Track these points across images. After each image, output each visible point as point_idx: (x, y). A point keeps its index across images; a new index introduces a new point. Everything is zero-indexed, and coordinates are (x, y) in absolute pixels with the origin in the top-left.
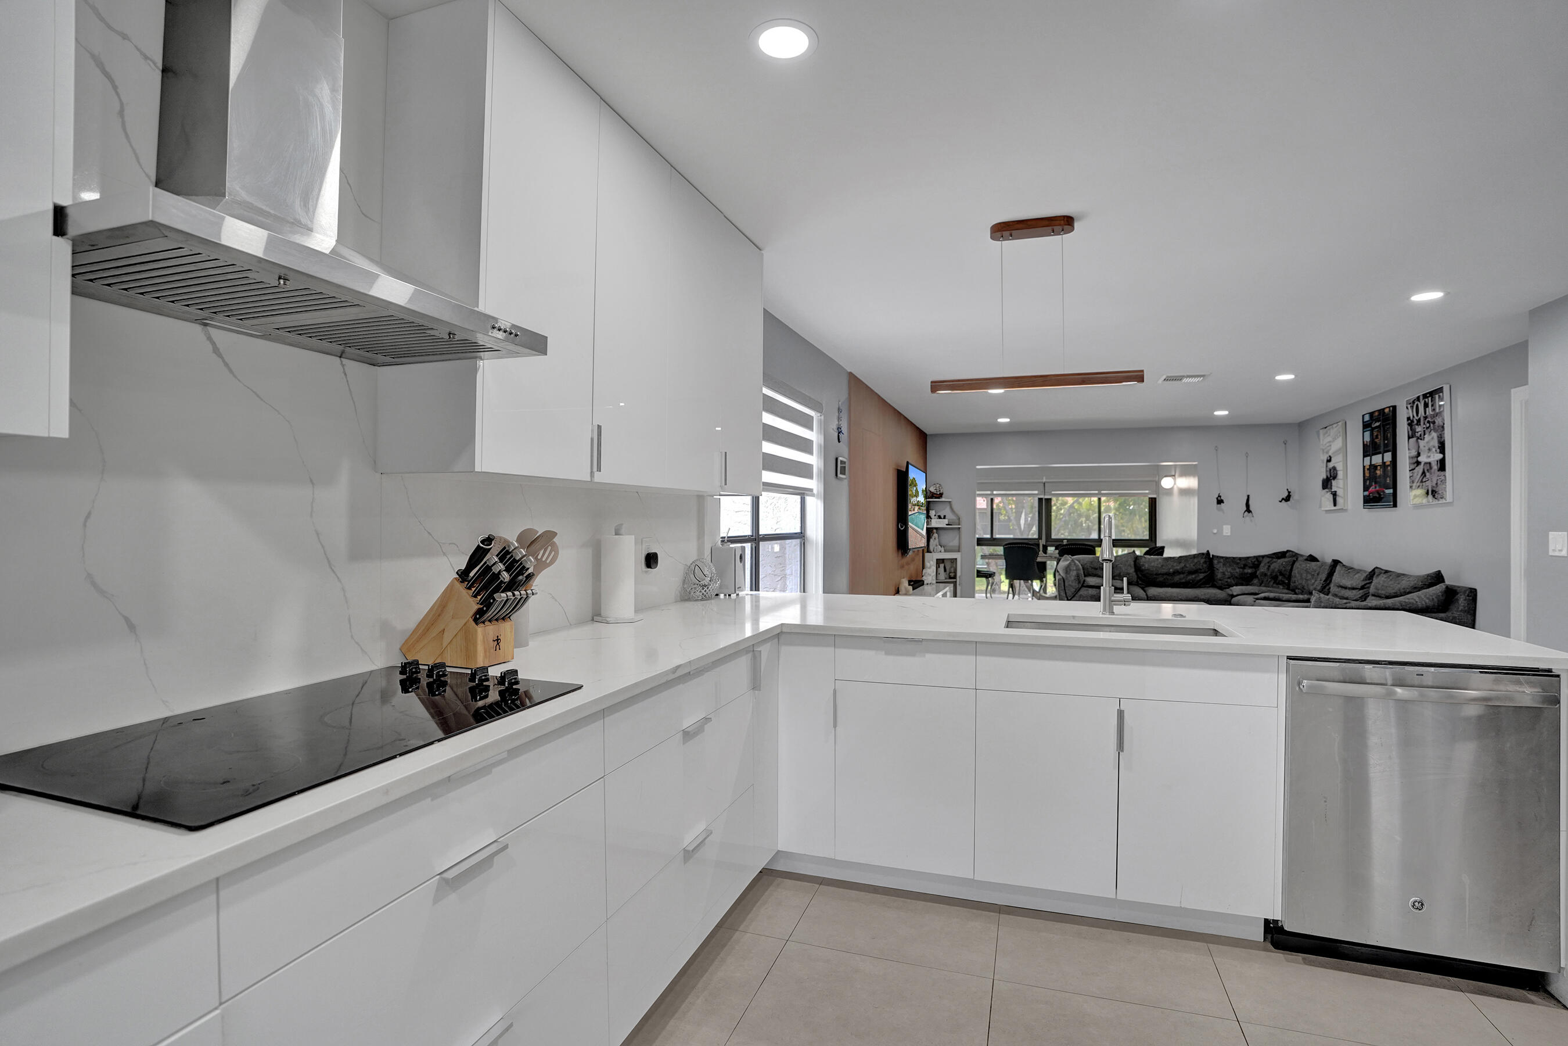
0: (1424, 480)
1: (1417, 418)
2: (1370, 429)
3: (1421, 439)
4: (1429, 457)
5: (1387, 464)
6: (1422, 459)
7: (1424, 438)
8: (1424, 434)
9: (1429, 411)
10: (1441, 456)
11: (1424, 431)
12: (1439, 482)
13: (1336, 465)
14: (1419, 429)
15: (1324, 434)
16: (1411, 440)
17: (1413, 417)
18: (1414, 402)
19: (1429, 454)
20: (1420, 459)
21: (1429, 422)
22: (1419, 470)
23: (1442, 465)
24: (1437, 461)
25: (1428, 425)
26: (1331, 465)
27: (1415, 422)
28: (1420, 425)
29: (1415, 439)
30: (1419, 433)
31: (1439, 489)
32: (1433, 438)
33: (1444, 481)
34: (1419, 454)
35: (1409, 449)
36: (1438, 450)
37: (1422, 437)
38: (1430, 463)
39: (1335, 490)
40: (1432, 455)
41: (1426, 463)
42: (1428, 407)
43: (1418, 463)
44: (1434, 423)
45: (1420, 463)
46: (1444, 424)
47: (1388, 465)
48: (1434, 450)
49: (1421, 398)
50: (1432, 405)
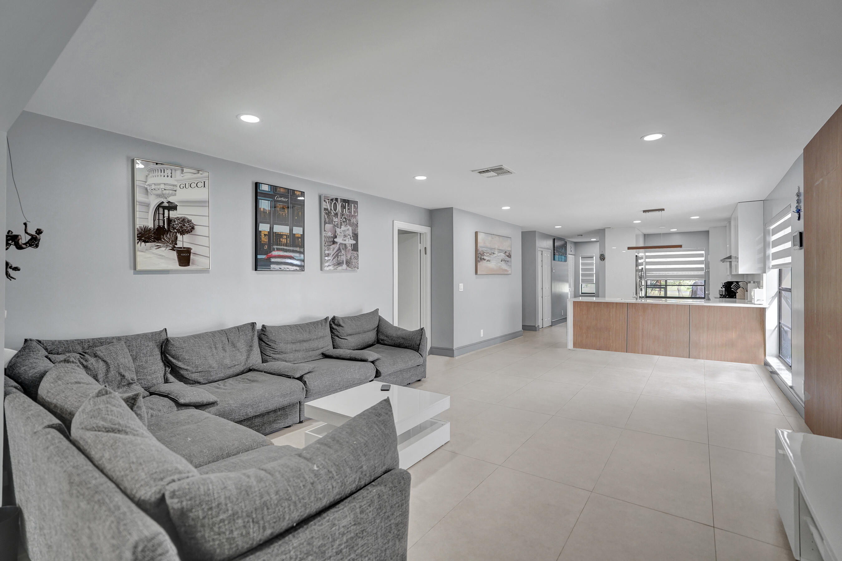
0: (340, 254)
1: (335, 212)
2: (271, 199)
3: (338, 227)
4: (345, 240)
5: (297, 236)
6: (339, 240)
7: (341, 227)
8: (341, 225)
9: (346, 211)
10: (355, 242)
11: (341, 223)
12: (352, 257)
13: (189, 218)
14: (335, 220)
15: (153, 170)
16: (327, 225)
17: (331, 209)
18: (332, 200)
19: (345, 239)
20: (335, 240)
21: (346, 219)
22: (336, 247)
23: (355, 248)
24: (351, 245)
25: (344, 220)
26: (173, 214)
27: (333, 214)
28: (337, 217)
29: (332, 225)
30: (336, 223)
31: (354, 261)
32: (348, 229)
33: (357, 258)
34: (336, 237)
35: (325, 231)
36: (352, 238)
37: (339, 227)
38: (345, 245)
39: (186, 245)
40: (347, 240)
41: (341, 244)
42: (345, 208)
43: (334, 242)
44: (350, 220)
45: (337, 243)
46: (358, 224)
47: (298, 238)
48: (349, 237)
49: (339, 200)
50: (348, 209)
